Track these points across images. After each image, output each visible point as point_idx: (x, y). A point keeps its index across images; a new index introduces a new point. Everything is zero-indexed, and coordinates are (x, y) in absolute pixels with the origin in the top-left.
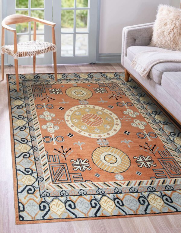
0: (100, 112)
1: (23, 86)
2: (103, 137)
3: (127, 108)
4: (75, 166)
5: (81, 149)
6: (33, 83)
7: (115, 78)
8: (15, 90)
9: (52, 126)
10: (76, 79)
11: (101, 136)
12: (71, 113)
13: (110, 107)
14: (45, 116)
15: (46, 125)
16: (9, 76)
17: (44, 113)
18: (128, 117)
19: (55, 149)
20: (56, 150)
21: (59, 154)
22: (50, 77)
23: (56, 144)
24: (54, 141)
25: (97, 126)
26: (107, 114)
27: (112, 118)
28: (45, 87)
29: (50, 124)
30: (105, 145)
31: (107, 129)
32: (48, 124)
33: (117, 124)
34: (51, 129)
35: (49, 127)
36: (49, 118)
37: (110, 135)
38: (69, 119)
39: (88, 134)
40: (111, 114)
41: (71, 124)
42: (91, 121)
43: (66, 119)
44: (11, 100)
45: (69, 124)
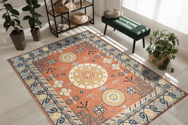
0: (90, 67)
1: (26, 66)
2: (101, 85)
3: (103, 58)
4: (96, 112)
5: (93, 98)
6: (32, 60)
7: (83, 37)
8: (23, 72)
9: (66, 90)
10: (59, 46)
11: (100, 85)
12: (72, 75)
13: (94, 61)
14: (57, 85)
15: (62, 91)
16: (11, 61)
17: (55, 83)
18: (107, 64)
19: (77, 107)
20: (79, 107)
21: (82, 109)
22: (41, 52)
23: (76, 103)
24: (74, 101)
25: (93, 78)
26: (95, 68)
27: (99, 69)
28: (42, 61)
29: (64, 90)
30: (105, 89)
31: (100, 78)
32: (62, 90)
33: (104, 72)
34: (66, 93)
35: (64, 92)
36: (60, 86)
37: (105, 82)
38: (74, 81)
39: (91, 86)
40: (97, 66)
41: (77, 84)
42: (88, 76)
43: (72, 81)
44: (25, 82)
45: (76, 84)
